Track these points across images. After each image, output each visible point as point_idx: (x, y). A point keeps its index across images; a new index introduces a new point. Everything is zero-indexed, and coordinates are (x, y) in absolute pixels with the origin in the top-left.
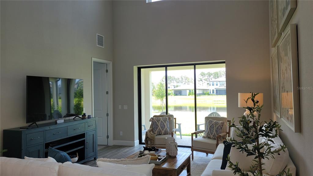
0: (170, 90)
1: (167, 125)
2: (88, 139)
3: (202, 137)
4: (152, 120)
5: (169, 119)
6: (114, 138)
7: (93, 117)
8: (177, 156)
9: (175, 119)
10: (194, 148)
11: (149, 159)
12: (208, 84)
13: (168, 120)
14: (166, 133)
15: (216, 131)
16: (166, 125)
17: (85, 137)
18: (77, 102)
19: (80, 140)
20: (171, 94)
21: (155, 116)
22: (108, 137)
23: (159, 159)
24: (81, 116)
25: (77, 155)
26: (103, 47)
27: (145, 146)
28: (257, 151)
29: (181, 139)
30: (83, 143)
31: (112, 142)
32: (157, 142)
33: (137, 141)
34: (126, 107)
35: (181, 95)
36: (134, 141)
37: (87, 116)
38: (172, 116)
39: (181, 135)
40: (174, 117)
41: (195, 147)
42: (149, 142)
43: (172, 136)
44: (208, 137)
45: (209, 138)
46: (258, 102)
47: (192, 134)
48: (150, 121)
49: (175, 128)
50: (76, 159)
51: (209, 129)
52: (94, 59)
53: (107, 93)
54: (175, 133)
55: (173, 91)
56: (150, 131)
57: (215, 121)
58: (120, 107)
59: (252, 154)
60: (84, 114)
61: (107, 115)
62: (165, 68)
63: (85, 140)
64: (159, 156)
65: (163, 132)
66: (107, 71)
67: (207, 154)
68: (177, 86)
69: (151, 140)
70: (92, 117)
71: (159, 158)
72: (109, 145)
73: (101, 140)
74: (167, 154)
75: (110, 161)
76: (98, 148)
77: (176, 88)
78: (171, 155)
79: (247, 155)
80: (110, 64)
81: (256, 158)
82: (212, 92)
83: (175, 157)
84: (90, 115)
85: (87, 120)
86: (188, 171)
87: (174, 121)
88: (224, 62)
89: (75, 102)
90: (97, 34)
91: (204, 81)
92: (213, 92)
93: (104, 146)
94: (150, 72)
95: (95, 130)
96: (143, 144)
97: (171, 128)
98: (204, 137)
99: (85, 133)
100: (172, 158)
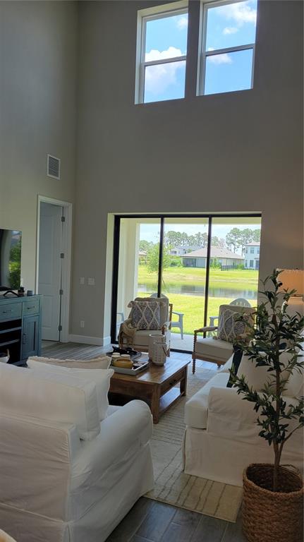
0: (177, 257)
1: (156, 315)
2: (26, 329)
3: (211, 338)
4: (132, 304)
5: (161, 305)
6: (71, 331)
7: (37, 293)
8: (165, 364)
9: (171, 305)
10: (196, 354)
11: (108, 362)
12: (243, 249)
13: (158, 306)
14: (153, 328)
15: (235, 329)
16: (154, 315)
17: (21, 326)
18: (16, 269)
19: (12, 330)
20: (178, 265)
21: (137, 299)
22: (60, 328)
23: (135, 367)
24: (16, 292)
25: (7, 352)
26: (59, 178)
27: (117, 346)
28: (271, 360)
29: (182, 339)
30: (18, 335)
31: (66, 337)
32: (137, 341)
33: (107, 338)
34: (91, 282)
35: (195, 267)
36: (103, 337)
37: (26, 292)
38: (166, 300)
39: (182, 333)
40: (170, 303)
41: (199, 352)
42: (125, 341)
43: (163, 334)
44: (222, 338)
45: (223, 340)
46: (281, 284)
47: (196, 332)
48: (129, 306)
49: (170, 320)
50: (7, 358)
51: (223, 324)
52: (42, 198)
53: (62, 256)
54: (170, 328)
55: (181, 260)
56: (127, 323)
57: (235, 313)
58: (82, 281)
59: (264, 364)
60: (22, 288)
61: (61, 292)
62: (160, 219)
63: (20, 330)
64: (137, 362)
65: (149, 326)
66: (63, 219)
67: (219, 366)
68: (189, 251)
69: (128, 337)
70: (35, 295)
71: (135, 365)
72: (63, 340)
73: (48, 332)
74: (150, 360)
75: (48, 362)
76: (43, 346)
77: (188, 255)
78: (155, 362)
79: (257, 365)
80: (68, 207)
81: (271, 369)
82: (248, 265)
83: (162, 366)
84: (31, 291)
85: (26, 298)
86: (183, 389)
87: (169, 310)
88: (259, 215)
89: (10, 268)
90: (49, 155)
91: (237, 244)
92: (251, 265)
93: (53, 343)
94: (137, 224)
95: (39, 315)
96: (117, 343)
97: (163, 320)
98: (215, 338)
99: (21, 320)
100: (156, 366)
